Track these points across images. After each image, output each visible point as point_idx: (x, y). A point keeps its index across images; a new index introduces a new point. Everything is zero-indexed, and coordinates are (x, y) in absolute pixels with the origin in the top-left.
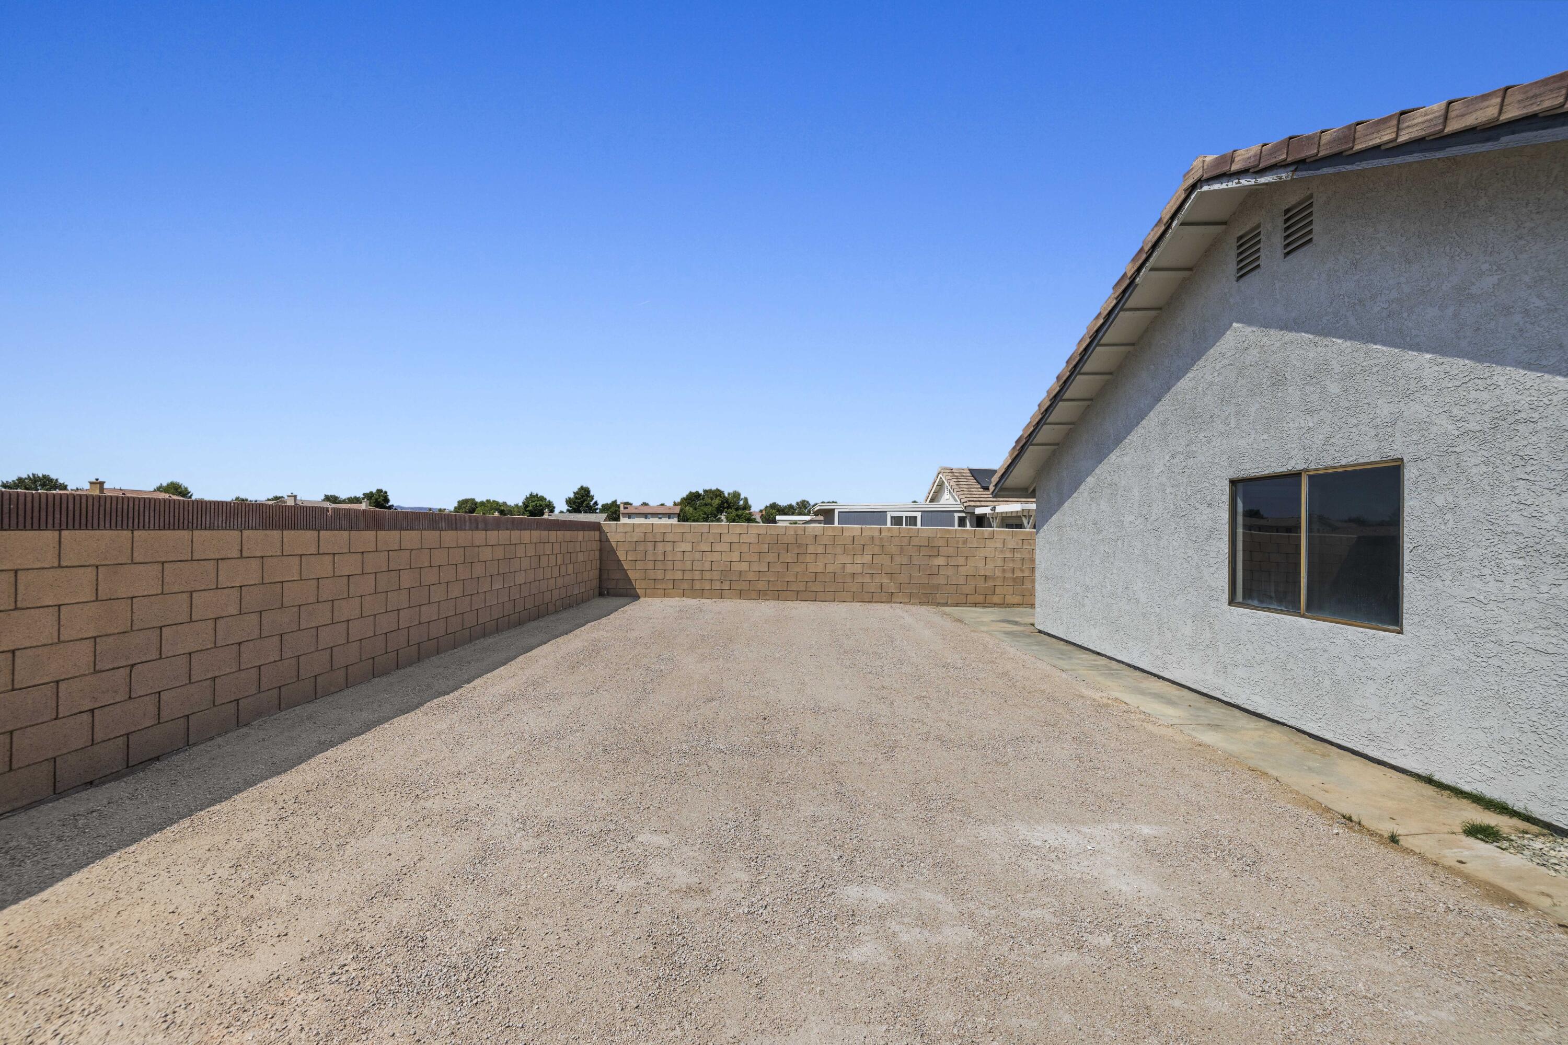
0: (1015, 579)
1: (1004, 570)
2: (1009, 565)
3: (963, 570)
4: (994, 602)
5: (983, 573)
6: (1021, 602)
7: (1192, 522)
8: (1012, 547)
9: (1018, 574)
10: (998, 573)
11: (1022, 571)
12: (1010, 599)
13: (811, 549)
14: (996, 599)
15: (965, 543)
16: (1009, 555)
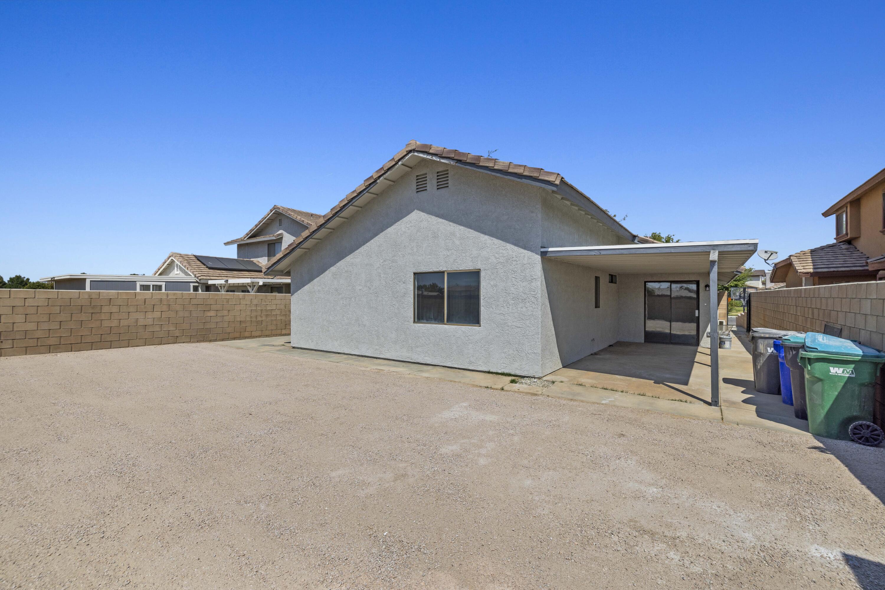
0: (257, 322)
1: (251, 317)
2: (254, 314)
3: (226, 319)
4: (246, 336)
5: (239, 320)
6: (261, 335)
7: (395, 290)
8: (256, 303)
9: (259, 319)
10: (248, 319)
11: (261, 317)
12: (254, 334)
13: (105, 309)
14: (247, 334)
15: (228, 302)
16: (254, 308)
